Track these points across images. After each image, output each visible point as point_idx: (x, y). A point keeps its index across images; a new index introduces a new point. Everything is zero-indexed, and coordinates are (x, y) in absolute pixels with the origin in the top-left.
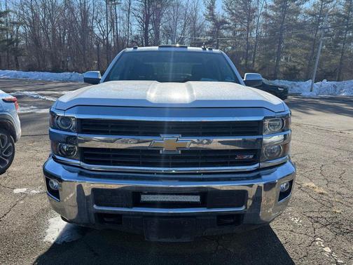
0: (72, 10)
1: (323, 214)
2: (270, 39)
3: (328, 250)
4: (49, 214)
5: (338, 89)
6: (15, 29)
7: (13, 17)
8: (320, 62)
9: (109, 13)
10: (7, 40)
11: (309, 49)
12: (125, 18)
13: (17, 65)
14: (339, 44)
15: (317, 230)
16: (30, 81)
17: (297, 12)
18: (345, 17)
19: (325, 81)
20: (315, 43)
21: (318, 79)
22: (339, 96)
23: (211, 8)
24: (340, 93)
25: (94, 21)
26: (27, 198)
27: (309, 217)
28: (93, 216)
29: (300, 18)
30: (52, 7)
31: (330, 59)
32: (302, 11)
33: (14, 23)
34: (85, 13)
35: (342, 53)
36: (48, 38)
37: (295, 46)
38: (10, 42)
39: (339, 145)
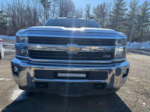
0: (30, 12)
1: (140, 90)
2: (112, 25)
3: (144, 104)
4: (14, 89)
5: (140, 46)
6: (5, 19)
7: (4, 14)
8: (133, 35)
9: (45, 13)
10: (1, 23)
11: (128, 29)
12: (52, 15)
13: (5, 33)
14: (140, 28)
15: (138, 96)
16: (10, 40)
17: (123, 15)
18: (142, 17)
19: (135, 42)
20: (130, 27)
21: (132, 41)
22: (141, 48)
23: (88, 12)
24: (141, 47)
25: (39, 16)
26: (4, 82)
27: (134, 91)
28: (34, 83)
29: (124, 17)
30: (22, 10)
31: (136, 33)
32: (125, 14)
33: (5, 16)
34: (35, 13)
35: (142, 31)
36: (19, 23)
37: (122, 28)
38: (3, 24)
39: (143, 65)
